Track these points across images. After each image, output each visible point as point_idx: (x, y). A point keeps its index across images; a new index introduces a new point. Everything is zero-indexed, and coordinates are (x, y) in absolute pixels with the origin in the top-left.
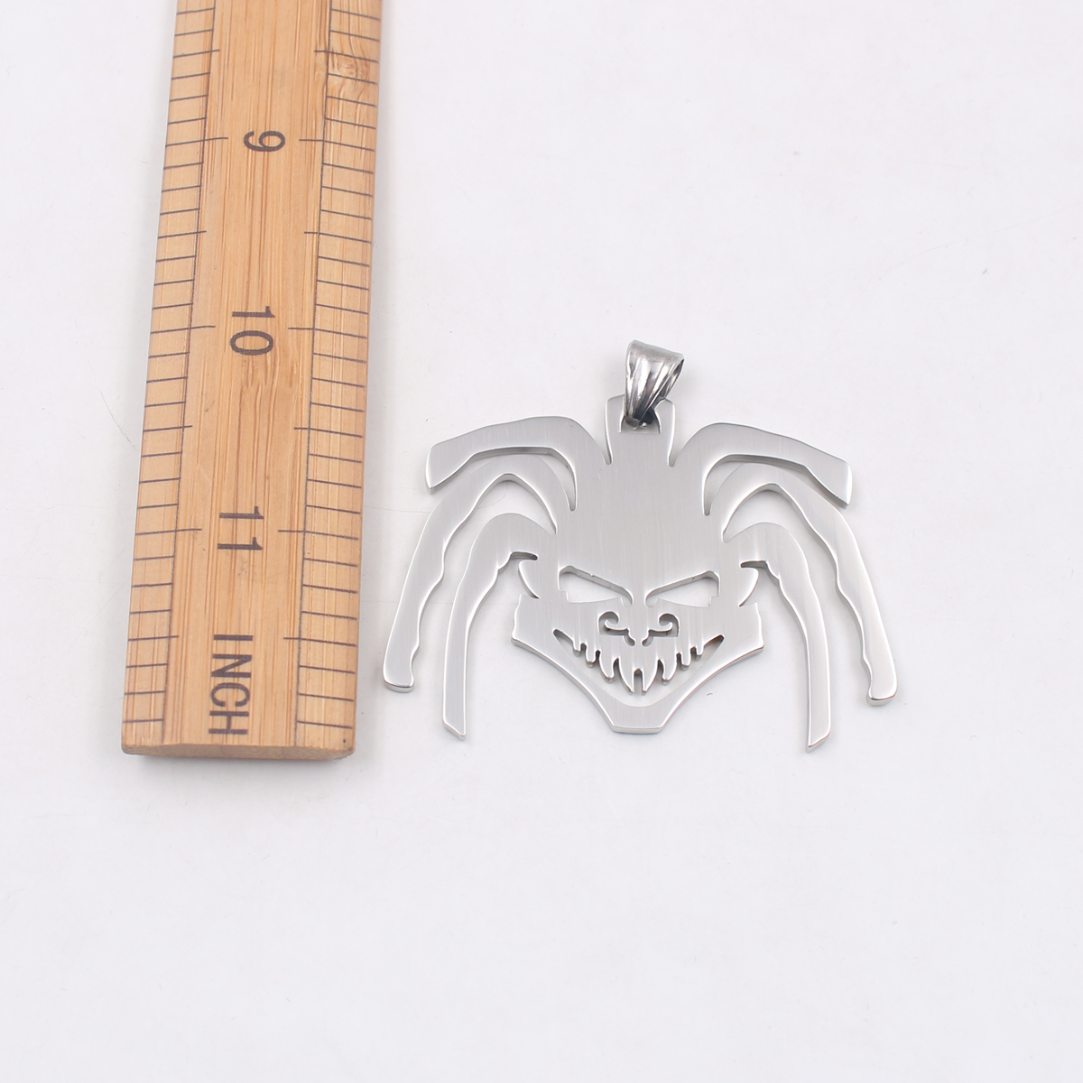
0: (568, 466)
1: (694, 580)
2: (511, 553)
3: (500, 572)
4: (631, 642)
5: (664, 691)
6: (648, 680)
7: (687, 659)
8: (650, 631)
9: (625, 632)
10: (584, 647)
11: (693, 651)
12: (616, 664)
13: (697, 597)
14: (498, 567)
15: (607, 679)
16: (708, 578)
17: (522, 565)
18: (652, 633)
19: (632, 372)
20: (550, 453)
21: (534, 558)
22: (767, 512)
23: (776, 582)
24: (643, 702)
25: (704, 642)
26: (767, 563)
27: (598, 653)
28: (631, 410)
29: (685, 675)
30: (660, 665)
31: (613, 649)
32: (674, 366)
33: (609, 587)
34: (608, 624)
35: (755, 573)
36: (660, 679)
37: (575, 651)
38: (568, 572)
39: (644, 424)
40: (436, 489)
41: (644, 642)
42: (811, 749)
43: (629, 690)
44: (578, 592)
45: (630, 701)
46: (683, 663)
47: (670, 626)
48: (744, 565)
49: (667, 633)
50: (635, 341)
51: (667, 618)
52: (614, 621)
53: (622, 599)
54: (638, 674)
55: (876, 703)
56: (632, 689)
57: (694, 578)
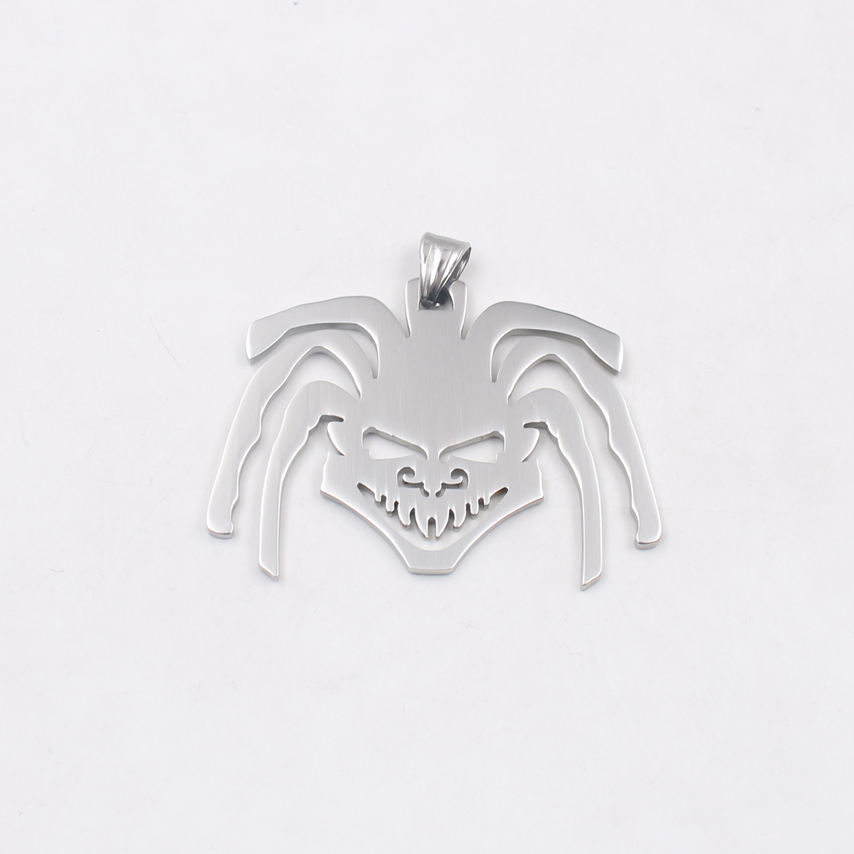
0: (372, 340)
1: (482, 439)
2: (320, 416)
3: (311, 433)
4: (427, 494)
5: (454, 537)
6: (440, 529)
7: (475, 509)
8: (443, 484)
9: (421, 485)
10: (384, 498)
11: (481, 502)
12: (413, 513)
13: (484, 454)
14: (309, 429)
15: (405, 527)
16: (495, 437)
17: (331, 426)
18: (445, 486)
19: (425, 259)
20: (356, 328)
21: (341, 420)
22: (548, 379)
23: (555, 441)
24: (436, 546)
25: (491, 495)
26: (547, 423)
27: (396, 504)
28: (426, 294)
29: (473, 523)
30: (451, 514)
31: (410, 500)
32: (462, 253)
33: (407, 446)
34: (405, 478)
35: (537, 432)
36: (450, 527)
37: (377, 502)
38: (371, 433)
39: (438, 305)
40: (256, 360)
41: (438, 494)
42: (585, 588)
43: (424, 536)
44: (380, 451)
45: (425, 546)
46: (472, 512)
47: (460, 479)
48: (526, 426)
49: (458, 486)
50: (427, 233)
51: (458, 472)
52: (412, 475)
53: (418, 456)
54: (432, 522)
55: (643, 546)
56: (426, 536)
57: (482, 437)
